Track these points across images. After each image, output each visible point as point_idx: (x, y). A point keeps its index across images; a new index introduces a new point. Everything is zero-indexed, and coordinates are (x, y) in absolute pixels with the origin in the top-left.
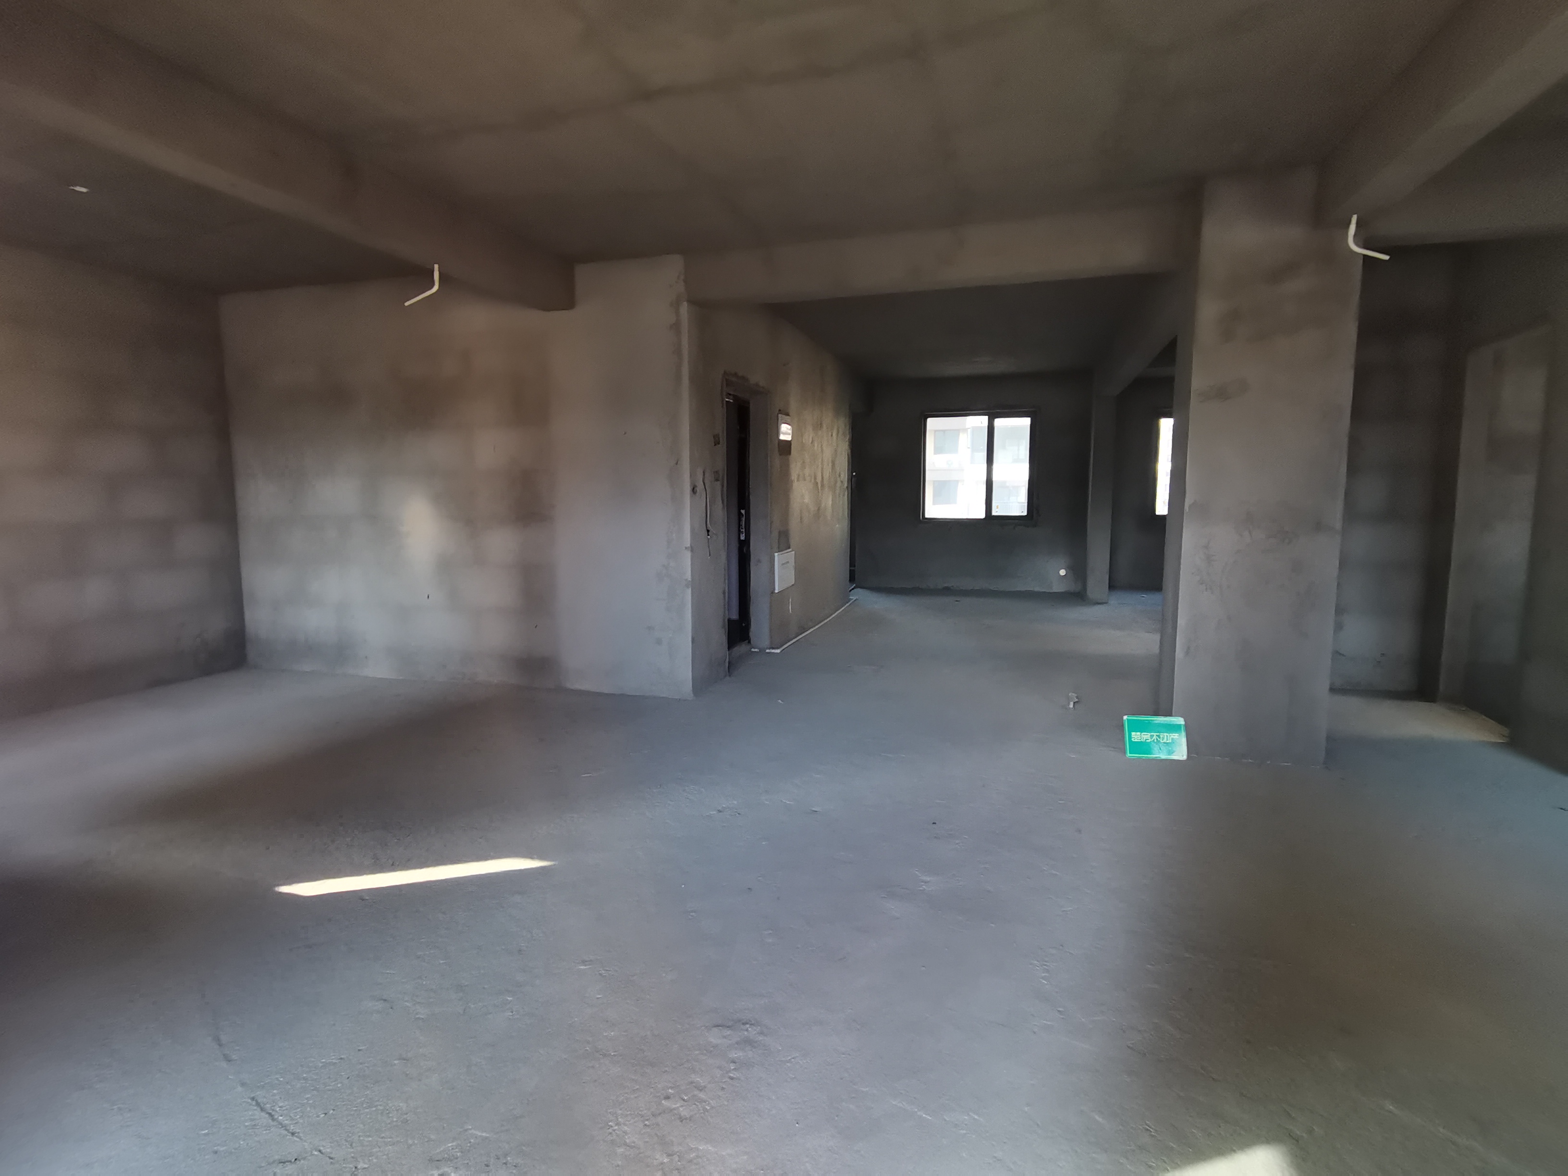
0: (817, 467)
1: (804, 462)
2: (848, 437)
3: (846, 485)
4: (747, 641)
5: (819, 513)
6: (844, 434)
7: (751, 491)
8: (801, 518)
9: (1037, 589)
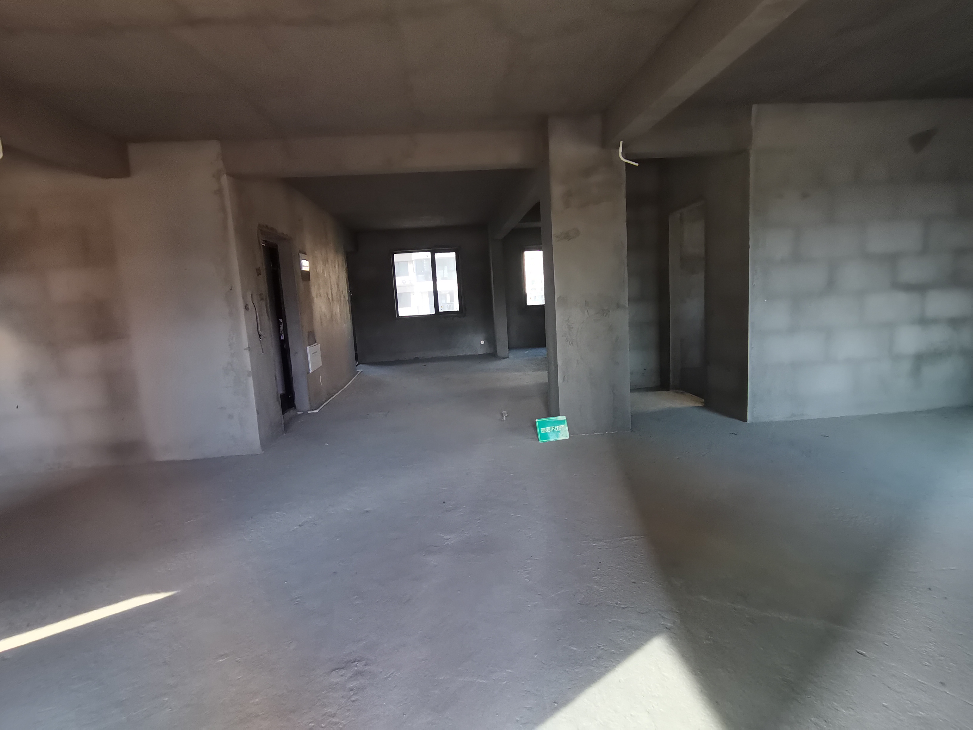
0: (328, 288)
1: (319, 285)
2: (345, 268)
3: (347, 299)
4: (293, 408)
5: (332, 318)
6: (343, 266)
7: (285, 306)
8: (322, 323)
9: (469, 354)
